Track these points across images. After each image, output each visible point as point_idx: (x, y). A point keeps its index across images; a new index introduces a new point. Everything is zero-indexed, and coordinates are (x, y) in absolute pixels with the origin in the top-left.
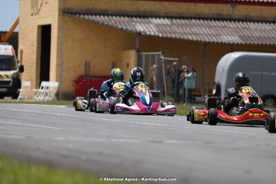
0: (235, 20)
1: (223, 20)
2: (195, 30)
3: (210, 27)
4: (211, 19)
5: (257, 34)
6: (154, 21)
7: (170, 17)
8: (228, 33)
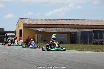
0: (56, 28)
1: (54, 28)
2: (48, 30)
4: (51, 28)
5: (60, 30)
6: (41, 28)
7: (44, 28)
8: (54, 30)
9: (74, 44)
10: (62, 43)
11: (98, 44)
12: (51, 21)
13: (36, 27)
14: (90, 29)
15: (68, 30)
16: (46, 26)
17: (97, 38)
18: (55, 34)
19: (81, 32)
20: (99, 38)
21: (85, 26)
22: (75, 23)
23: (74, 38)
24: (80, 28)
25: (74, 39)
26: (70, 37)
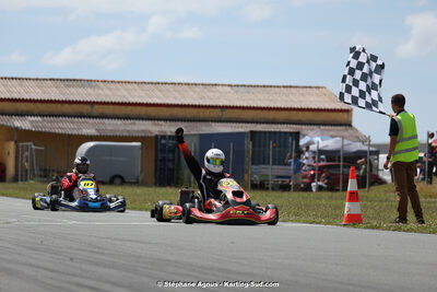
0: (93, 117)
1: (84, 117)
2: (61, 125)
3: (73, 123)
4: (75, 117)
5: (109, 128)
6: (32, 118)
7: (42, 115)
8: (87, 127)
9: (169, 185)
10: (118, 181)
11: (268, 189)
12: (73, 90)
13: (11, 114)
14: (235, 124)
15: (143, 128)
16: (53, 108)
17: (264, 164)
18: (91, 144)
19: (200, 135)
20: (274, 164)
21: (217, 113)
22: (176, 98)
23: (169, 161)
24: (194, 121)
25: (170, 165)
26: (153, 158)
